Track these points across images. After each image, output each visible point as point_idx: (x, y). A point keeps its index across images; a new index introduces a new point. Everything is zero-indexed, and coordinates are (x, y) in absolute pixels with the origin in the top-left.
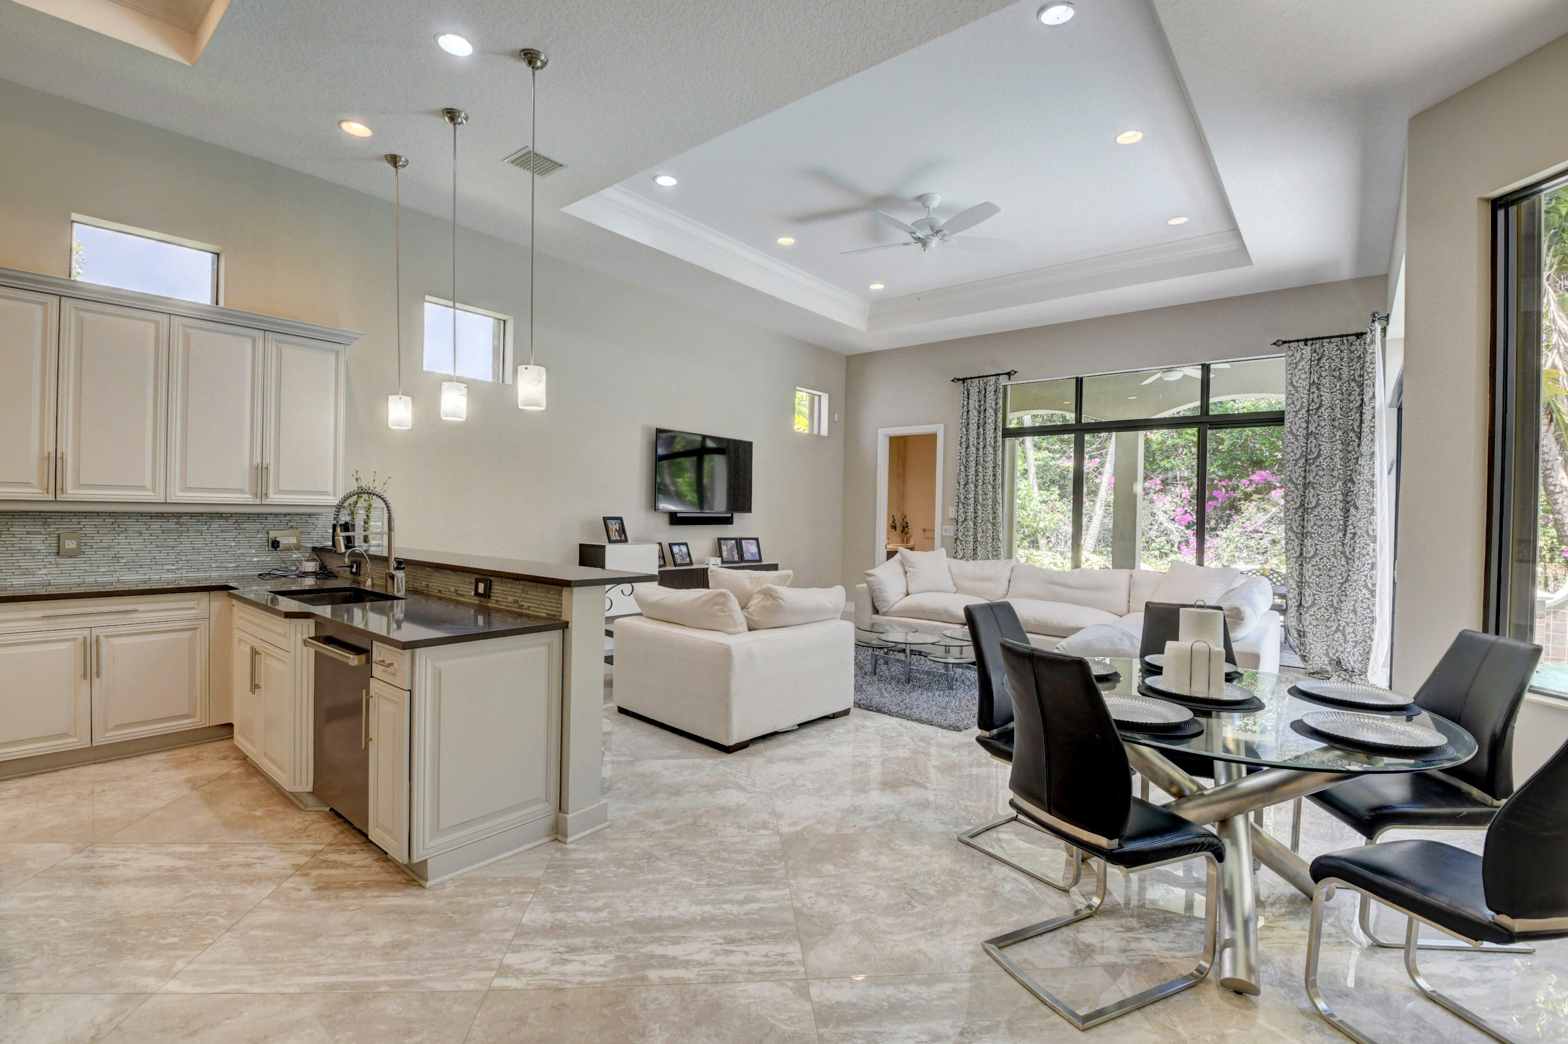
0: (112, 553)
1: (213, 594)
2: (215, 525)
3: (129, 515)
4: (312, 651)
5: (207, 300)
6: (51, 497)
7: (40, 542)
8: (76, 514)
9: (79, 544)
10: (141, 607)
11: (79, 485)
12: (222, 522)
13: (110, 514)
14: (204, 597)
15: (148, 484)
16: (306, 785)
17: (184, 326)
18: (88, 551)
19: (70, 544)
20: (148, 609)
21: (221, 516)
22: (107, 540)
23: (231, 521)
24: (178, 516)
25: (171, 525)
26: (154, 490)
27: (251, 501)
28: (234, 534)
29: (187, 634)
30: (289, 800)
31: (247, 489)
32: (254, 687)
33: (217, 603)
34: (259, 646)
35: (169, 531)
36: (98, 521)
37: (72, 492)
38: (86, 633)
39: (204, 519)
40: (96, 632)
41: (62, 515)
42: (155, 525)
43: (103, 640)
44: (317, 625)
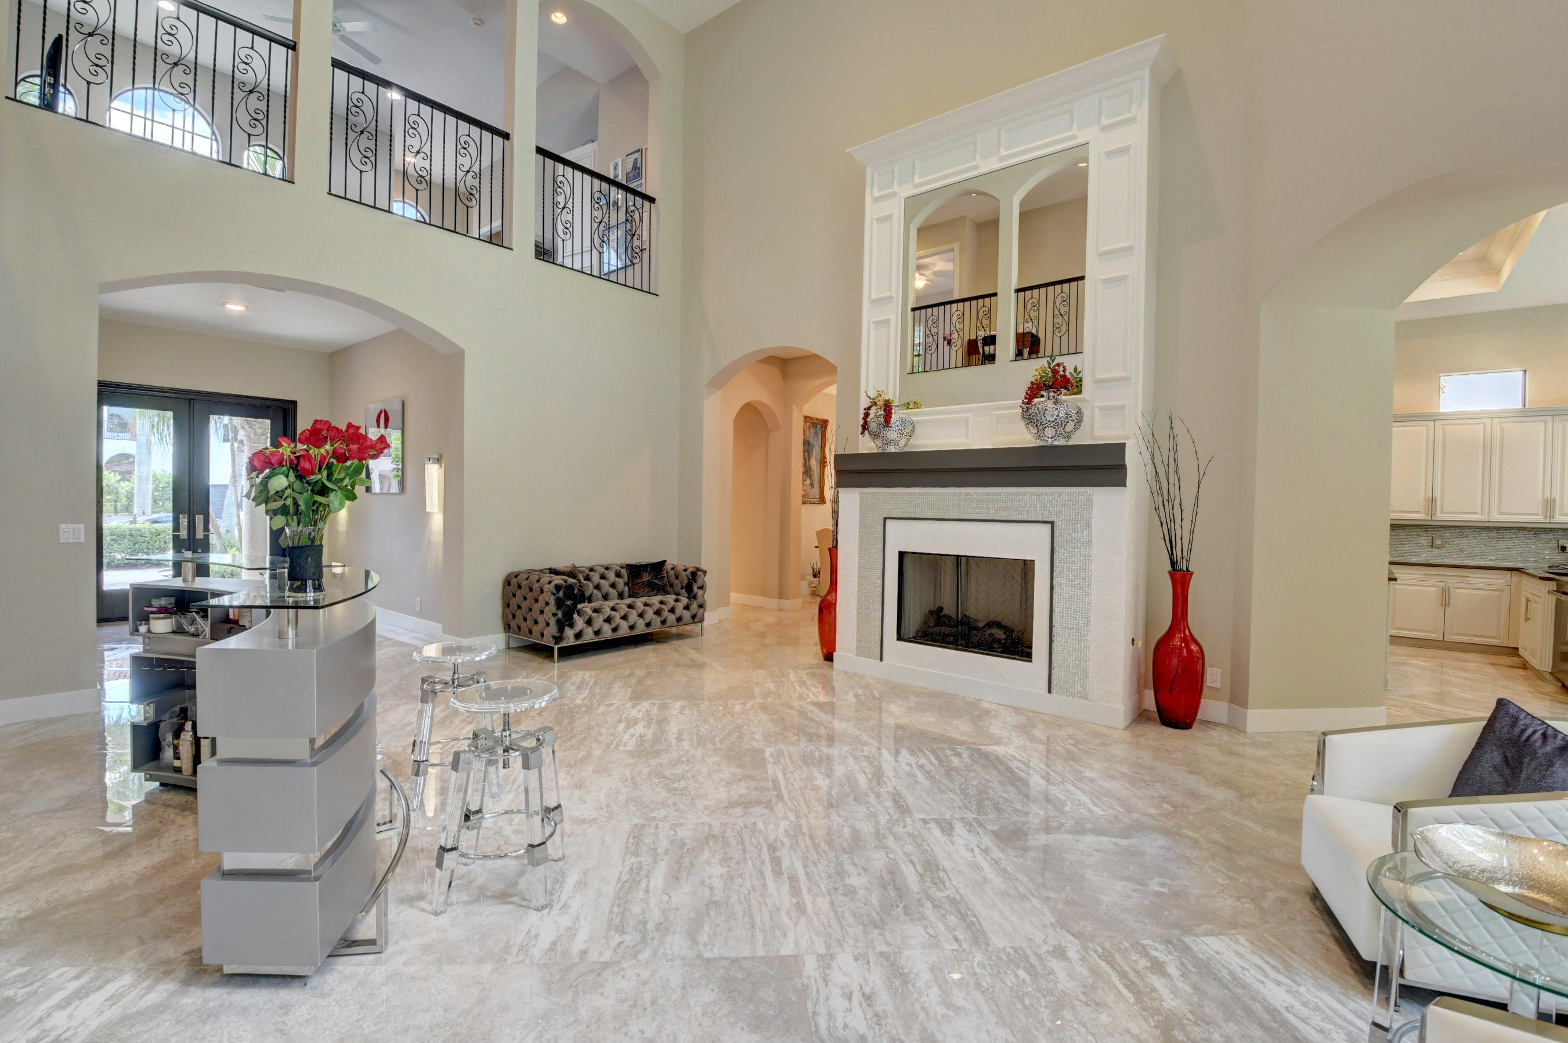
0: (1459, 548)
1: (1513, 572)
2: (1521, 535)
3: (1469, 528)
4: (1554, 598)
5: (1520, 406)
6: (1429, 518)
7: (1424, 540)
8: (1441, 526)
9: (1442, 542)
10: (1472, 575)
11: (1443, 512)
12: (1526, 533)
13: (1459, 527)
14: (1508, 573)
15: (1479, 510)
16: (1548, 668)
17: (1500, 423)
18: (1447, 546)
19: (1438, 542)
20: (1476, 577)
21: (1524, 529)
22: (1457, 541)
23: (1532, 533)
24: (1498, 528)
25: (1493, 534)
26: (1482, 514)
27: (1542, 520)
28: (1534, 540)
29: (1497, 593)
30: (1539, 675)
31: (1540, 513)
32: (1527, 619)
33: (1516, 577)
34: (1531, 597)
35: (1493, 537)
36: (1453, 530)
37: (1440, 516)
38: (1444, 584)
39: (1514, 531)
40: (1448, 584)
41: (1435, 527)
42: (1484, 534)
43: (1451, 588)
44: (1558, 585)
